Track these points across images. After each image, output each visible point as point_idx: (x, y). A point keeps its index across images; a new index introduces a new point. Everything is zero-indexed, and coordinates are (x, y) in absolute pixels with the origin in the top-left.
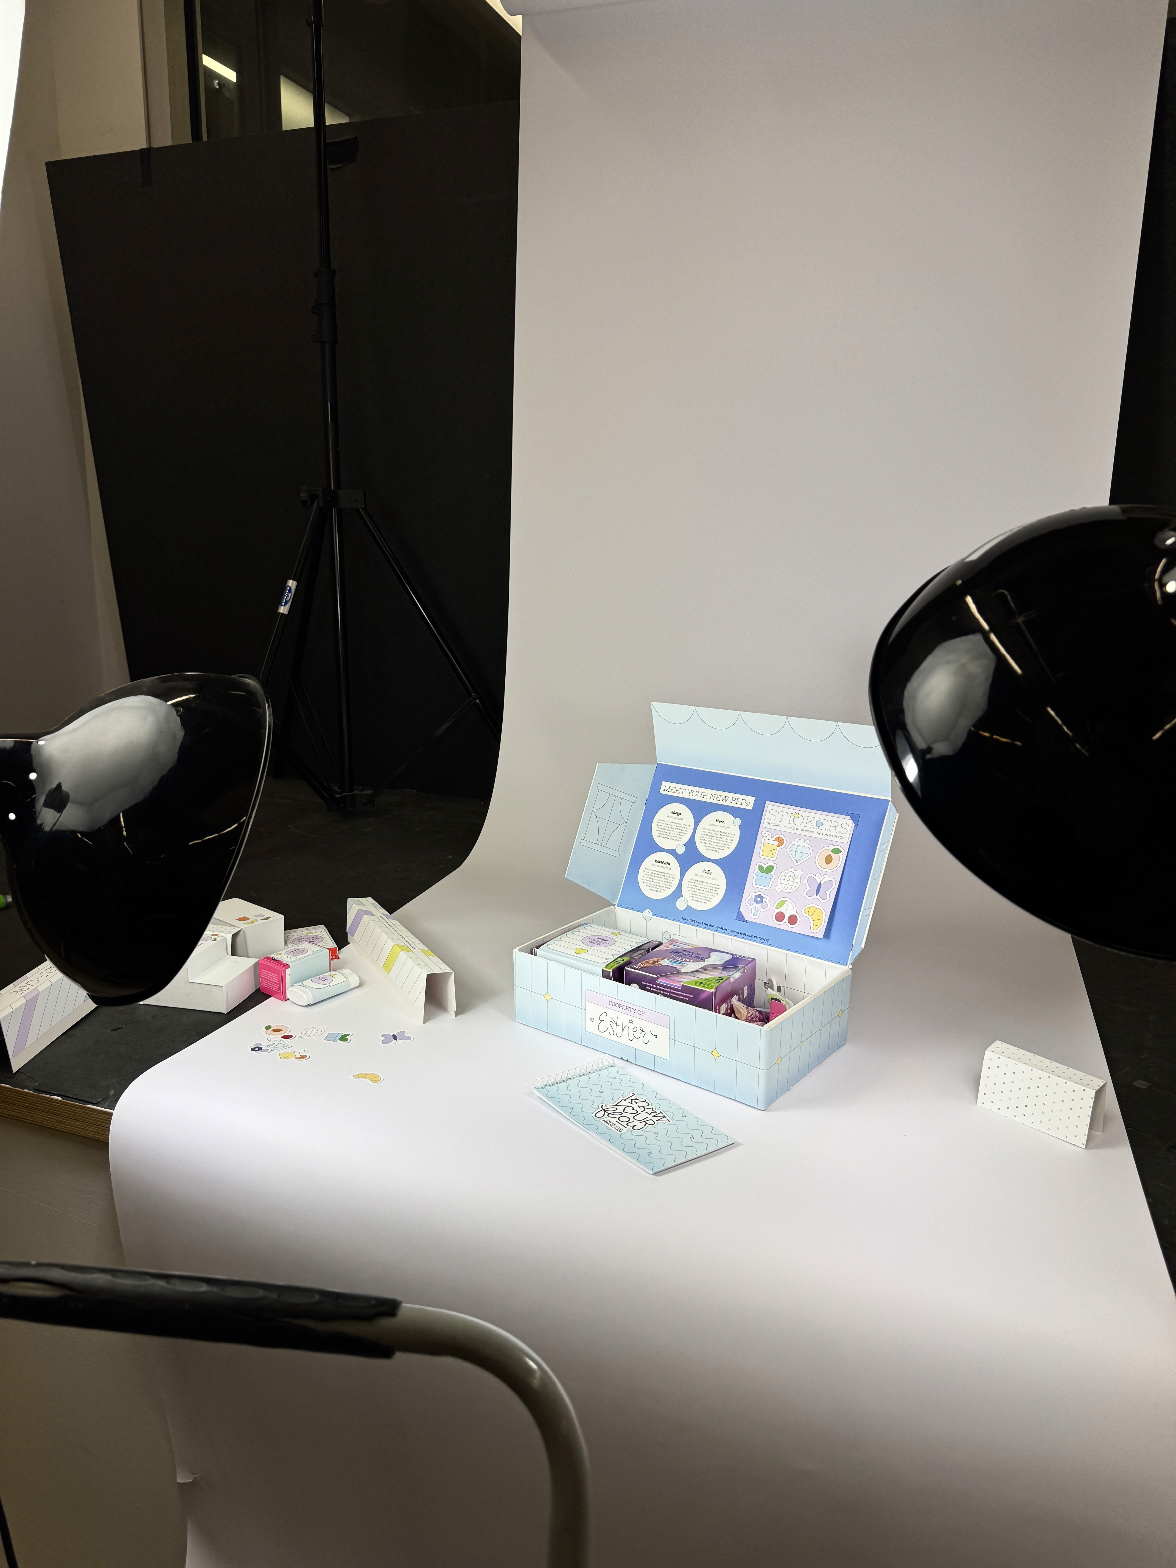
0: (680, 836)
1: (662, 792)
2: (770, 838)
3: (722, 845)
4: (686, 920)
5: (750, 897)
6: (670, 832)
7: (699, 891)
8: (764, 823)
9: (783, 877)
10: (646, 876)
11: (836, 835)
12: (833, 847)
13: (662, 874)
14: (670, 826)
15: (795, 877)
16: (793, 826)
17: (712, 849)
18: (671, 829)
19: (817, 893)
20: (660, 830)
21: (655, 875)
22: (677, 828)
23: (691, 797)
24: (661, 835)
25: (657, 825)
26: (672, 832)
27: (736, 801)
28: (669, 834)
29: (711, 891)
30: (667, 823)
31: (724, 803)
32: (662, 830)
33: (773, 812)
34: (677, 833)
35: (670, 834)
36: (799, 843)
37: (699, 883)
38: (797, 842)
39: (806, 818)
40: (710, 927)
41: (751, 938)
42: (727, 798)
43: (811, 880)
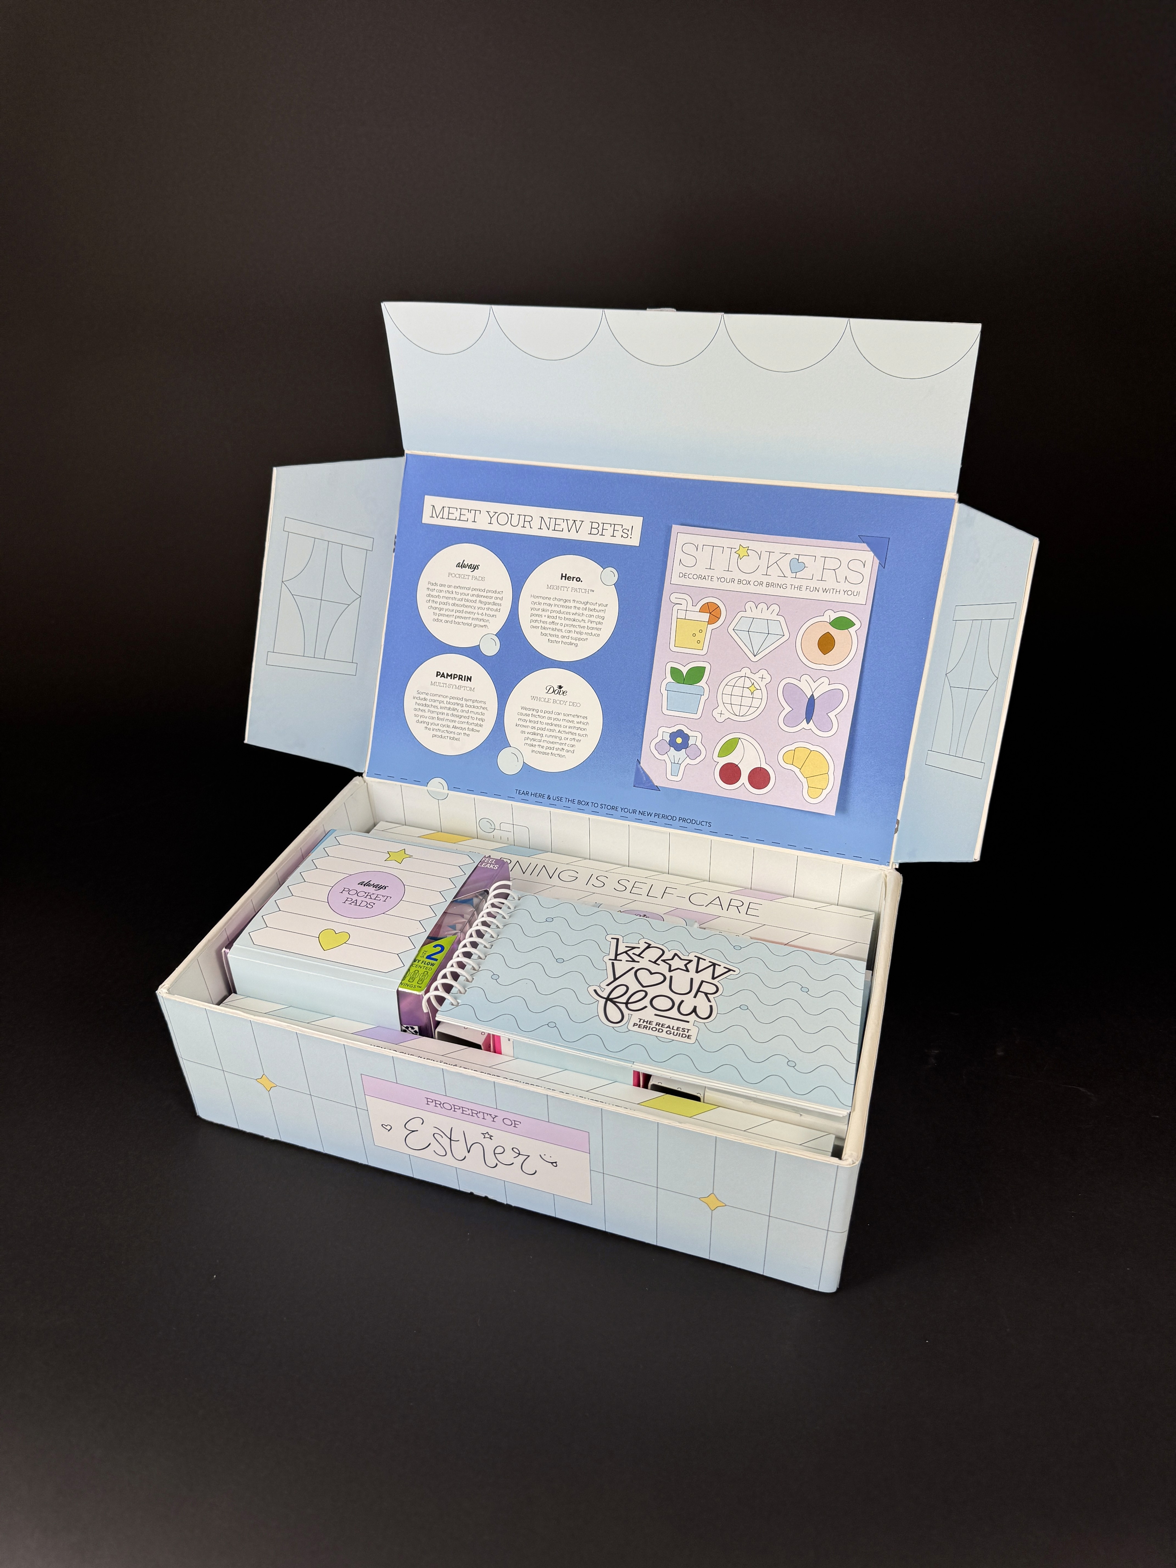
0: (484, 617)
1: (426, 519)
2: (690, 607)
3: (582, 630)
4: (524, 796)
5: (660, 738)
6: (461, 609)
7: (544, 733)
8: (674, 575)
9: (728, 690)
10: (421, 708)
11: (838, 586)
12: (834, 616)
13: (456, 701)
14: (459, 597)
16: (737, 575)
17: (560, 640)
18: (462, 603)
19: (809, 717)
20: (437, 605)
21: (442, 705)
22: (474, 598)
23: (495, 528)
24: (440, 618)
25: (429, 595)
26: (465, 609)
27: (600, 529)
28: (458, 614)
29: (570, 730)
30: (450, 589)
31: (573, 536)
32: (442, 606)
34: (476, 611)
35: (460, 615)
36: (756, 613)
37: (542, 714)
38: (751, 611)
39: (765, 556)
40: (580, 806)
41: (671, 822)
42: (578, 524)
43: (791, 691)
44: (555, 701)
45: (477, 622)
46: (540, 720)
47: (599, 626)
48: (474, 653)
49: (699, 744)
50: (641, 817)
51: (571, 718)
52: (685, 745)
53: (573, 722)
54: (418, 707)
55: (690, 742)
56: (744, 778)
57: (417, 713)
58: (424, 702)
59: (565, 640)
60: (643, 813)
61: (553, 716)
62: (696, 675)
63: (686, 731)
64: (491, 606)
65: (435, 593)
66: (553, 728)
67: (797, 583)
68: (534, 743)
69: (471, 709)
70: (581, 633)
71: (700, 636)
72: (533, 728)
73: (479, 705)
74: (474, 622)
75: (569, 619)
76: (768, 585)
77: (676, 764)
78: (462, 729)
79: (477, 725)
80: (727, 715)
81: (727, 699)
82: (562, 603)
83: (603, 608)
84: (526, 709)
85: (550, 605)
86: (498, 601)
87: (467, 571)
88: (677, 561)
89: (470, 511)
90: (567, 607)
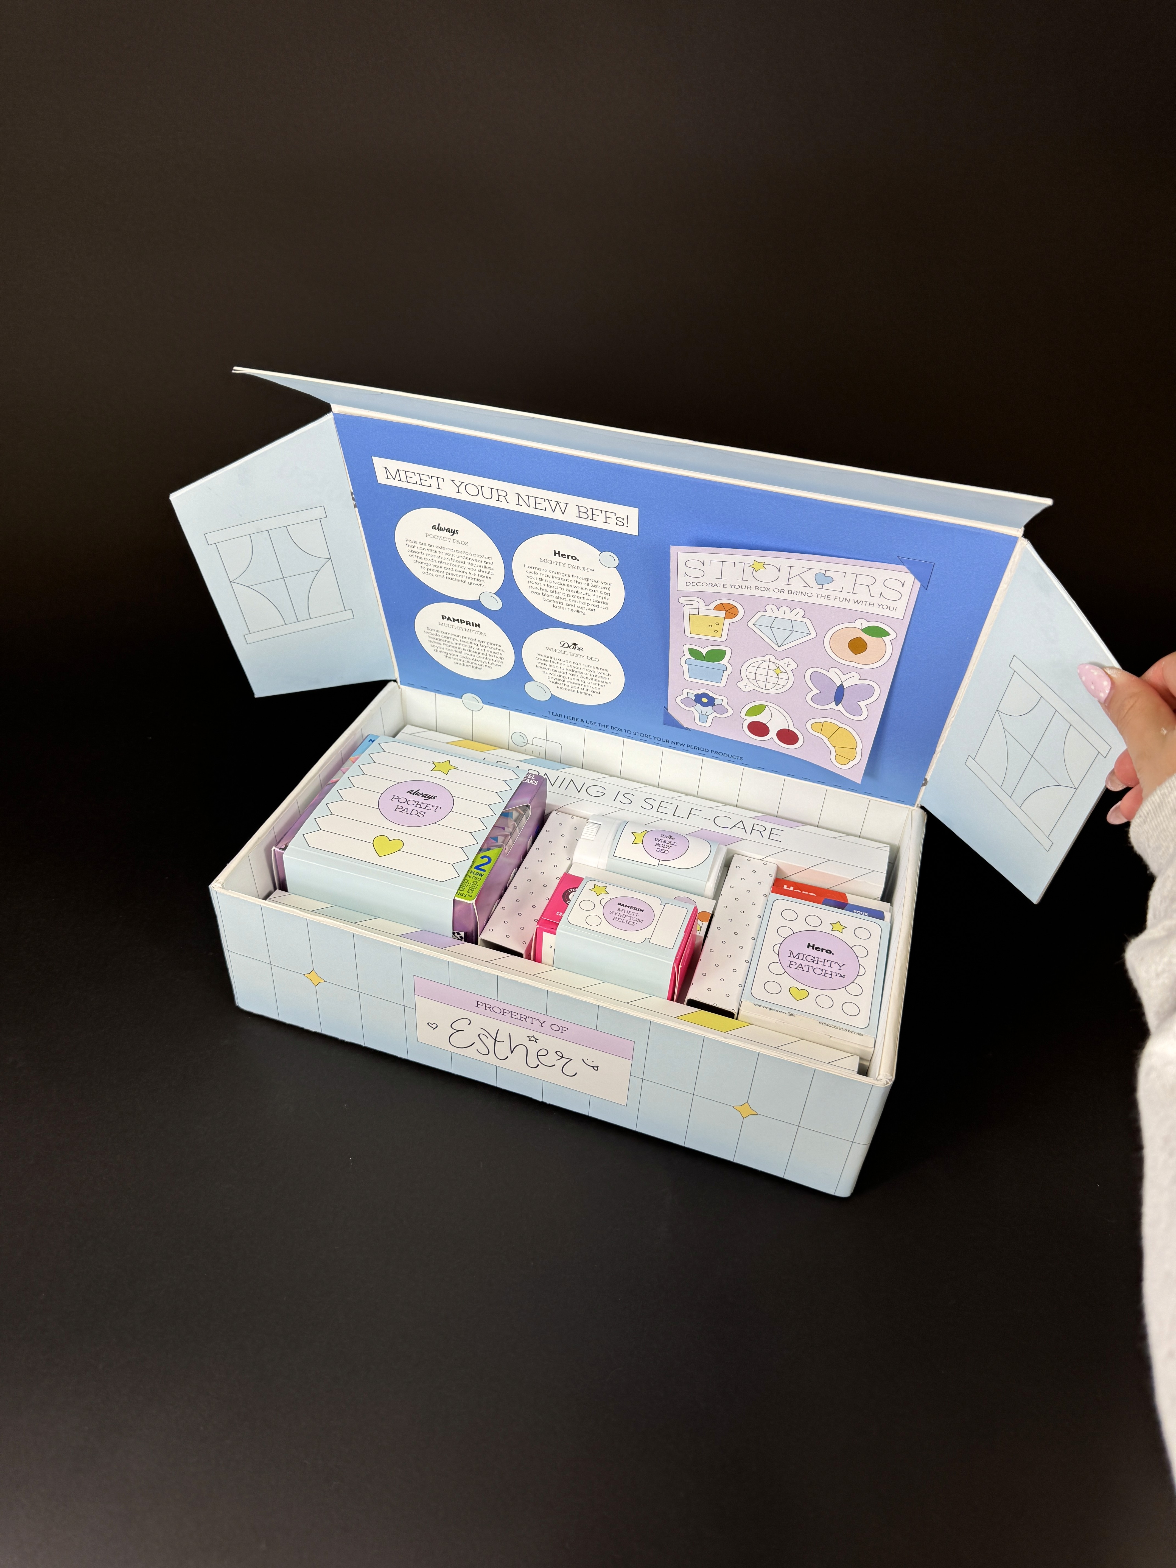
1: (382, 480)
2: (702, 604)
3: (588, 601)
5: (684, 694)
7: (566, 674)
8: (680, 583)
10: (436, 640)
11: (872, 601)
12: (867, 625)
13: (468, 641)
14: (444, 556)
15: (780, 670)
16: (752, 583)
17: (563, 605)
19: (838, 701)
20: (422, 559)
22: (462, 558)
23: (466, 497)
24: (428, 569)
25: (409, 548)
26: (454, 566)
27: (591, 514)
29: (591, 674)
31: (560, 516)
32: (428, 562)
33: (694, 563)
34: (467, 569)
36: (777, 614)
38: (773, 612)
39: (785, 569)
40: (614, 731)
41: (701, 752)
42: (563, 506)
43: (819, 678)
44: (571, 654)
45: (471, 581)
46: (560, 664)
47: (606, 601)
48: (477, 606)
49: (725, 704)
50: (674, 745)
51: (591, 668)
52: (711, 705)
53: (593, 671)
54: (432, 640)
55: (716, 703)
56: (773, 734)
57: (433, 644)
58: (437, 637)
59: (571, 608)
61: (572, 665)
62: (716, 656)
63: (712, 695)
64: (483, 569)
65: (417, 549)
66: (575, 672)
67: (824, 593)
68: (558, 682)
69: (486, 648)
70: (587, 604)
71: (716, 627)
72: (555, 669)
73: (494, 647)
74: (468, 580)
75: (572, 589)
76: (790, 592)
77: (704, 716)
78: (482, 661)
79: (495, 661)
80: (751, 688)
81: (752, 676)
82: (561, 575)
83: (607, 586)
84: (543, 655)
85: (548, 576)
86: (489, 566)
87: (446, 534)
88: (681, 574)
89: (429, 477)
90: (567, 579)
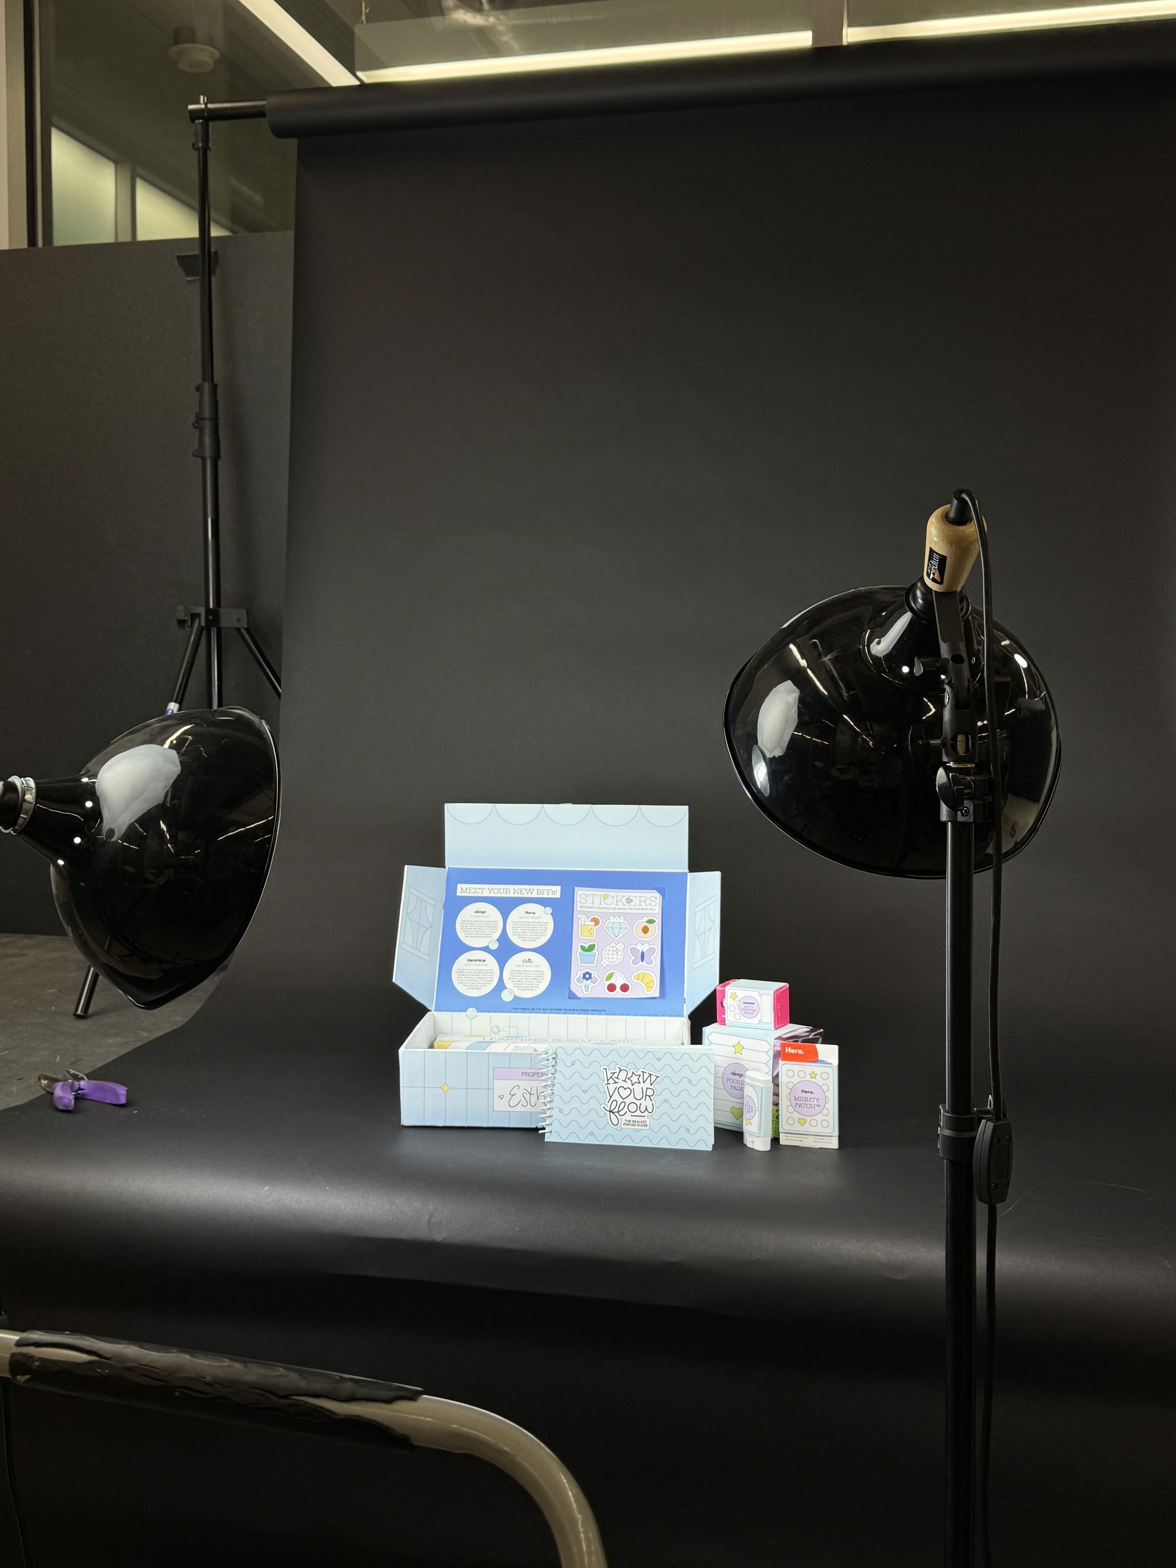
0: (490, 933)
1: (459, 894)
2: (586, 920)
4: (515, 1010)
5: (578, 976)
6: (478, 930)
7: (523, 980)
8: (578, 907)
9: (606, 952)
10: (461, 977)
11: (646, 907)
12: (647, 919)
13: (478, 971)
14: (476, 926)
15: (617, 951)
16: (604, 906)
17: (527, 939)
18: (478, 928)
19: (642, 960)
20: (466, 930)
21: (472, 974)
22: (485, 926)
23: (492, 895)
24: (468, 935)
25: (462, 926)
26: (480, 930)
27: (542, 892)
28: (477, 933)
29: (536, 978)
30: (472, 923)
31: (529, 896)
32: (468, 931)
33: (583, 896)
34: (486, 931)
36: (615, 920)
37: (522, 972)
38: (612, 919)
39: (615, 898)
40: (544, 1011)
41: (587, 1012)
42: (531, 890)
43: (634, 951)
44: (527, 966)
45: (487, 935)
46: (521, 975)
47: (545, 932)
48: (486, 949)
49: (596, 976)
50: (573, 1012)
51: (536, 973)
52: (590, 977)
53: (537, 974)
54: (459, 976)
55: (592, 976)
56: (618, 989)
57: (459, 979)
58: (462, 974)
59: (530, 939)
60: (574, 1010)
61: (527, 972)
62: (592, 948)
63: (590, 972)
64: (493, 928)
65: (465, 925)
66: (527, 978)
67: (630, 907)
68: (519, 985)
69: (486, 974)
70: (537, 935)
71: (592, 931)
72: (518, 979)
73: (490, 972)
74: (485, 936)
75: (531, 930)
76: (618, 909)
77: (587, 987)
78: (482, 983)
79: (489, 981)
80: (607, 963)
81: (606, 956)
82: (527, 924)
83: (546, 924)
84: (513, 971)
85: (522, 925)
86: (496, 926)
87: (480, 914)
88: (578, 902)
89: (480, 889)
90: (530, 925)
